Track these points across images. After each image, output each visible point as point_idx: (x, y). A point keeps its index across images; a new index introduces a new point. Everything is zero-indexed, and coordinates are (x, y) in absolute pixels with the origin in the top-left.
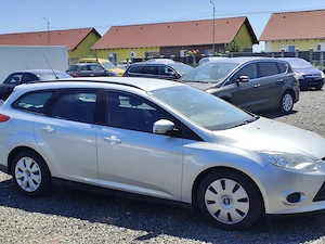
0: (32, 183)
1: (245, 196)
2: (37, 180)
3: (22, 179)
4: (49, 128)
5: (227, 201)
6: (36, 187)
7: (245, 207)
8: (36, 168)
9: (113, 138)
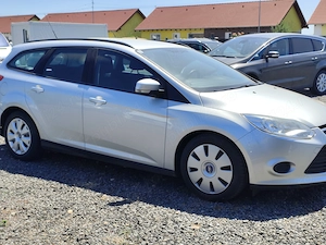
0: (22, 146)
1: (228, 163)
2: (27, 143)
3: (13, 141)
4: (38, 87)
5: (210, 169)
6: (26, 150)
7: (228, 176)
8: (26, 130)
9: (99, 98)
